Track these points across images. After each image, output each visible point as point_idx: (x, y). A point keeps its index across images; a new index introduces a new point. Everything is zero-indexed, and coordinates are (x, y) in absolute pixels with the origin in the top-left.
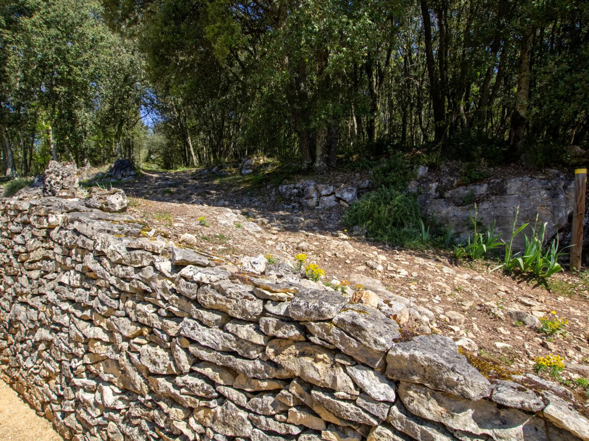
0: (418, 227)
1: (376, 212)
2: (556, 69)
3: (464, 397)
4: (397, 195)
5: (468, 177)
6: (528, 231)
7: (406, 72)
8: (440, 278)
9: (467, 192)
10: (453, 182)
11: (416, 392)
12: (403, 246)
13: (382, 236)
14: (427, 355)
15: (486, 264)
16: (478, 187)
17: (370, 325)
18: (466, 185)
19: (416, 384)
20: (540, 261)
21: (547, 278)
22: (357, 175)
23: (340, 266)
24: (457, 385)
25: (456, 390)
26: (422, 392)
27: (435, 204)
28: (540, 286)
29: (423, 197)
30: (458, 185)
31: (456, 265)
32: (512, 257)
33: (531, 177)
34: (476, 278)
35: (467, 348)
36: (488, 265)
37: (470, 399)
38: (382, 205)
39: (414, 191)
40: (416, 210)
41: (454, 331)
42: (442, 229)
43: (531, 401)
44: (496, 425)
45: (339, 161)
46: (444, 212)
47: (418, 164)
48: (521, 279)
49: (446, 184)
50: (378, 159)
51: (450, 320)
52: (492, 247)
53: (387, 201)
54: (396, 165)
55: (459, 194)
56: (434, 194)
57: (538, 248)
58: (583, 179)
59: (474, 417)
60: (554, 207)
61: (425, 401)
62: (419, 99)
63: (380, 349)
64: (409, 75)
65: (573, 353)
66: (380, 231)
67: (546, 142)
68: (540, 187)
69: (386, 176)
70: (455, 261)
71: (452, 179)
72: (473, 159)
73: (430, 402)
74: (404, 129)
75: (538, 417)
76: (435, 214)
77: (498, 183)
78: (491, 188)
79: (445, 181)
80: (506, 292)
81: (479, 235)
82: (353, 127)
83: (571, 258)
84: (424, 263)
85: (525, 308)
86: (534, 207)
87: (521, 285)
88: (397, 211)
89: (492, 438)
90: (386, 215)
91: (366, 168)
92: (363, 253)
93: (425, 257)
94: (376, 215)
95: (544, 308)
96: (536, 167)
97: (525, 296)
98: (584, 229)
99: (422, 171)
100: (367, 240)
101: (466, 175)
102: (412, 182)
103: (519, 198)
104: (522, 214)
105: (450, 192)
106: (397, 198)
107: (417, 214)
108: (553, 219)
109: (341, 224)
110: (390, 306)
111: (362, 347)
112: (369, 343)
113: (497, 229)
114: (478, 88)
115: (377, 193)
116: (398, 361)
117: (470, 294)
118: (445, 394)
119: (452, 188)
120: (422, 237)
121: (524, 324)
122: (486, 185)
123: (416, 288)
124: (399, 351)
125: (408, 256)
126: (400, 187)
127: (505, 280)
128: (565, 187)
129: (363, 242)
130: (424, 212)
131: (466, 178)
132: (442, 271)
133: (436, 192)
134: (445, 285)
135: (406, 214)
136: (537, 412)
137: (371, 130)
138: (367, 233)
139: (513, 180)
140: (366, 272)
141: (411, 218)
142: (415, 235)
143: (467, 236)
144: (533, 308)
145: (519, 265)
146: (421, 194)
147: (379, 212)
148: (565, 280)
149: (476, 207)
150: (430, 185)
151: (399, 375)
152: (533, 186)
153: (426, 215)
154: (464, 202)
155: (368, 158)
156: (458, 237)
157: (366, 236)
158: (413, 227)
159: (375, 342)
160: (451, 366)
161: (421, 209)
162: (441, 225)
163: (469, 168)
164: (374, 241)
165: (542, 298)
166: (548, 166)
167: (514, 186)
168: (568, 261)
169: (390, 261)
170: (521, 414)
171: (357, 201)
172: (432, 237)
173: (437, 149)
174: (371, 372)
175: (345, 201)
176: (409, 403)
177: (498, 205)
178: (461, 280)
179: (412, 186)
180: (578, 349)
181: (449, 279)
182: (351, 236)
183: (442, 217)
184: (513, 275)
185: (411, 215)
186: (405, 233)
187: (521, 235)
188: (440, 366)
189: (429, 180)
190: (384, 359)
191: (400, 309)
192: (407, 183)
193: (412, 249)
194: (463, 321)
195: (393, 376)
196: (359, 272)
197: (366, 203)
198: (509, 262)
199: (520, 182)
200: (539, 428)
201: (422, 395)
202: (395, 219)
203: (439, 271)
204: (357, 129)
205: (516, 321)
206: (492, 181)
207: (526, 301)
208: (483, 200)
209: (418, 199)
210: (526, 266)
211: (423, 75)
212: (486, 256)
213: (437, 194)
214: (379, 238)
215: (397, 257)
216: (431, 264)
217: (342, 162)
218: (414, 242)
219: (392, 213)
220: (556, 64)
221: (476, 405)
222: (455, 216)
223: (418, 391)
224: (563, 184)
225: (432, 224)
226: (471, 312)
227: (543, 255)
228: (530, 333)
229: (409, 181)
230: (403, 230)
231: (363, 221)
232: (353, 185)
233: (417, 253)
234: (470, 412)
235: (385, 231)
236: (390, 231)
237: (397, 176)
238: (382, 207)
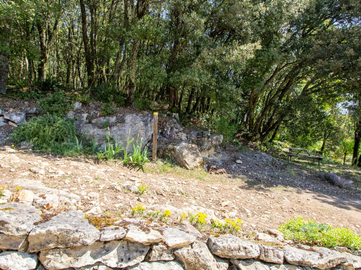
0: (73, 141)
1: (42, 131)
2: (147, 63)
3: (85, 245)
4: (58, 120)
5: (106, 112)
6: (135, 142)
7: (70, 39)
8: (86, 173)
9: (105, 120)
10: (97, 114)
11: (53, 254)
12: (63, 155)
13: (46, 149)
14: (60, 227)
15: (115, 162)
16: (111, 118)
17: (13, 218)
18: (105, 116)
19: (53, 249)
20: (140, 157)
21: (143, 166)
22: (26, 103)
23: (4, 175)
24: (79, 239)
25: (79, 243)
26: (57, 252)
27: (86, 127)
28: (140, 170)
29: (78, 122)
30: (100, 116)
31: (98, 164)
32: (128, 156)
33: (137, 115)
34: (109, 170)
35: (95, 213)
36: (116, 162)
37: (87, 245)
38: (47, 126)
39: (72, 118)
40: (73, 130)
41: (92, 204)
42: (91, 142)
43: (119, 234)
44: (103, 254)
45: (9, 90)
46: (92, 132)
47: (75, 100)
48: (132, 168)
49: (93, 115)
50: (45, 94)
51: (91, 198)
52: (118, 152)
53: (51, 123)
54: (59, 100)
55: (101, 121)
56: (85, 120)
57: (139, 151)
58: (157, 117)
59: (91, 255)
60: (146, 130)
61: (59, 258)
62: (78, 59)
63: (22, 233)
64: (71, 42)
65: (151, 200)
66: (45, 145)
67: (144, 98)
68: (140, 120)
69: (51, 106)
70: (98, 161)
71: (96, 112)
72: (109, 102)
73: (62, 257)
74: (68, 77)
75: (124, 240)
76: (86, 133)
77: (121, 116)
78: (118, 119)
79: (92, 113)
80: (124, 175)
81: (111, 145)
82: (25, 66)
83: (153, 155)
84: (77, 165)
85: (132, 182)
86: (138, 130)
87: (131, 170)
88: (59, 131)
89: (101, 262)
90: (50, 133)
91: (34, 98)
92: (29, 162)
93: (78, 160)
94: (41, 133)
95: (140, 181)
96: (139, 109)
97: (133, 176)
98: (157, 141)
99: (77, 105)
100: (34, 152)
101: (104, 111)
102: (70, 112)
103: (131, 125)
104: (132, 133)
105: (95, 120)
106: (59, 122)
107: (73, 133)
108: (146, 136)
109: (9, 140)
110: (44, 198)
111: (5, 237)
112: (11, 232)
113: (121, 141)
114: (114, 62)
115: (43, 118)
116: (38, 238)
117: (104, 180)
118: (73, 248)
119: (97, 117)
120: (77, 148)
121: (130, 191)
122: (115, 117)
123: (69, 182)
124: (38, 231)
125: (67, 161)
126: (61, 115)
127: (124, 169)
128: (150, 121)
129: (30, 153)
130: (78, 132)
131: (105, 112)
132: (88, 168)
133: (86, 119)
134: (89, 177)
135: (65, 133)
136: (123, 238)
137: (41, 72)
138: (33, 147)
139: (128, 115)
140: (30, 177)
141: (69, 136)
142: (72, 146)
143: (104, 146)
144: (135, 182)
145: (131, 161)
146: (76, 120)
147: (44, 131)
148: (150, 165)
149: (109, 129)
150: (83, 115)
151: (39, 248)
152: (137, 119)
153: (80, 133)
154: (103, 126)
155: (36, 91)
156: (100, 147)
157: (33, 149)
158: (71, 142)
159: (18, 230)
160: (75, 229)
161: (77, 130)
162: (89, 140)
163: (107, 106)
164: (40, 152)
165: (140, 176)
166: (144, 110)
167: (129, 118)
168: (151, 156)
169: (51, 165)
170: (116, 242)
171: (25, 123)
172: (84, 148)
173: (88, 93)
174: (15, 254)
175: (14, 122)
176: (48, 263)
177: (121, 128)
178: (100, 173)
179: (71, 115)
180: (153, 198)
181: (92, 173)
182: (18, 150)
183: (90, 135)
184: (128, 166)
185: (69, 134)
186: (65, 145)
187: (131, 144)
188: (68, 232)
189: (82, 112)
190: (27, 239)
191: (51, 199)
192: (67, 112)
193: (70, 156)
194: (98, 197)
195: (34, 250)
196: (23, 177)
197: (32, 124)
198: (126, 159)
199: (131, 117)
200: (124, 246)
201: (57, 255)
202: (57, 136)
203: (87, 169)
204: (29, 68)
205: (127, 191)
206: (118, 115)
207: (133, 178)
208: (114, 126)
209: (74, 123)
210: (134, 161)
211: (81, 45)
212: (115, 157)
213: (87, 121)
214: (43, 150)
215: (57, 163)
216: (82, 165)
217: (13, 92)
218: (71, 151)
219: (55, 132)
220: (147, 60)
221: (93, 247)
222: (98, 134)
223: (54, 253)
224: (149, 119)
225: (84, 139)
226: (103, 190)
227: (141, 154)
228: (133, 195)
229: (68, 111)
230: (63, 144)
231: (30, 138)
232: (21, 110)
233: (72, 159)
234: (89, 252)
235: (49, 145)
236: (53, 145)
237: (59, 107)
238: (47, 127)
